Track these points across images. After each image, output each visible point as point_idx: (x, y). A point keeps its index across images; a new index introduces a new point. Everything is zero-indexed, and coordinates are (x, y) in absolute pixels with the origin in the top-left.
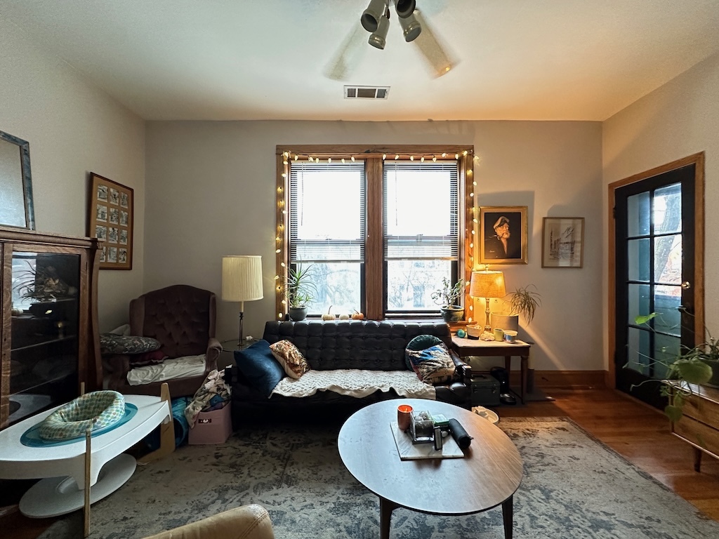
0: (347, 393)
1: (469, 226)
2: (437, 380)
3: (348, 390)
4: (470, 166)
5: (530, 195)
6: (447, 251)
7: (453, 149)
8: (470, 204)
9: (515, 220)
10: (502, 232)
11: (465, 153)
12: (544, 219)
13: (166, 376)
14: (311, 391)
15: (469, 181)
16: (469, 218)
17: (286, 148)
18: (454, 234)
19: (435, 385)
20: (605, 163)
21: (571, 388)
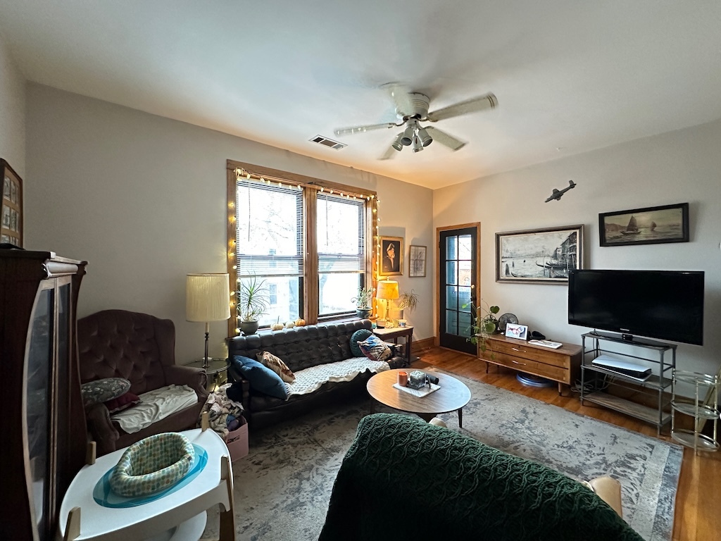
0: (342, 380)
1: (374, 249)
2: (386, 357)
3: (341, 377)
4: (375, 206)
5: (403, 230)
6: (355, 266)
7: (367, 193)
8: (375, 233)
9: (397, 246)
10: (391, 254)
11: (373, 197)
12: (411, 246)
13: (164, 414)
14: (316, 386)
15: (375, 217)
16: (374, 243)
17: (240, 165)
18: (360, 255)
19: (386, 360)
20: (435, 214)
21: (422, 350)
